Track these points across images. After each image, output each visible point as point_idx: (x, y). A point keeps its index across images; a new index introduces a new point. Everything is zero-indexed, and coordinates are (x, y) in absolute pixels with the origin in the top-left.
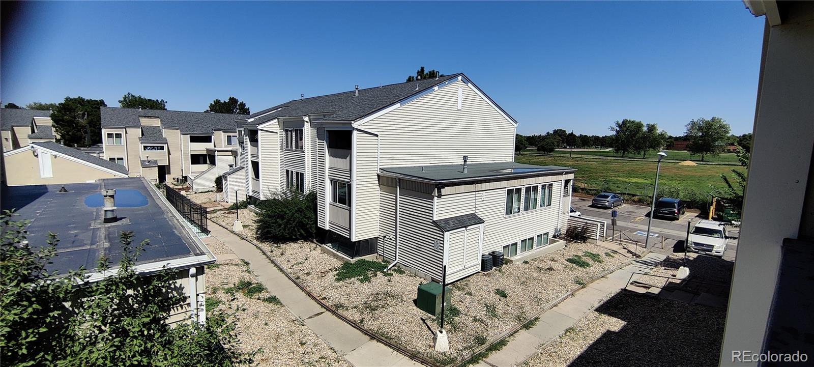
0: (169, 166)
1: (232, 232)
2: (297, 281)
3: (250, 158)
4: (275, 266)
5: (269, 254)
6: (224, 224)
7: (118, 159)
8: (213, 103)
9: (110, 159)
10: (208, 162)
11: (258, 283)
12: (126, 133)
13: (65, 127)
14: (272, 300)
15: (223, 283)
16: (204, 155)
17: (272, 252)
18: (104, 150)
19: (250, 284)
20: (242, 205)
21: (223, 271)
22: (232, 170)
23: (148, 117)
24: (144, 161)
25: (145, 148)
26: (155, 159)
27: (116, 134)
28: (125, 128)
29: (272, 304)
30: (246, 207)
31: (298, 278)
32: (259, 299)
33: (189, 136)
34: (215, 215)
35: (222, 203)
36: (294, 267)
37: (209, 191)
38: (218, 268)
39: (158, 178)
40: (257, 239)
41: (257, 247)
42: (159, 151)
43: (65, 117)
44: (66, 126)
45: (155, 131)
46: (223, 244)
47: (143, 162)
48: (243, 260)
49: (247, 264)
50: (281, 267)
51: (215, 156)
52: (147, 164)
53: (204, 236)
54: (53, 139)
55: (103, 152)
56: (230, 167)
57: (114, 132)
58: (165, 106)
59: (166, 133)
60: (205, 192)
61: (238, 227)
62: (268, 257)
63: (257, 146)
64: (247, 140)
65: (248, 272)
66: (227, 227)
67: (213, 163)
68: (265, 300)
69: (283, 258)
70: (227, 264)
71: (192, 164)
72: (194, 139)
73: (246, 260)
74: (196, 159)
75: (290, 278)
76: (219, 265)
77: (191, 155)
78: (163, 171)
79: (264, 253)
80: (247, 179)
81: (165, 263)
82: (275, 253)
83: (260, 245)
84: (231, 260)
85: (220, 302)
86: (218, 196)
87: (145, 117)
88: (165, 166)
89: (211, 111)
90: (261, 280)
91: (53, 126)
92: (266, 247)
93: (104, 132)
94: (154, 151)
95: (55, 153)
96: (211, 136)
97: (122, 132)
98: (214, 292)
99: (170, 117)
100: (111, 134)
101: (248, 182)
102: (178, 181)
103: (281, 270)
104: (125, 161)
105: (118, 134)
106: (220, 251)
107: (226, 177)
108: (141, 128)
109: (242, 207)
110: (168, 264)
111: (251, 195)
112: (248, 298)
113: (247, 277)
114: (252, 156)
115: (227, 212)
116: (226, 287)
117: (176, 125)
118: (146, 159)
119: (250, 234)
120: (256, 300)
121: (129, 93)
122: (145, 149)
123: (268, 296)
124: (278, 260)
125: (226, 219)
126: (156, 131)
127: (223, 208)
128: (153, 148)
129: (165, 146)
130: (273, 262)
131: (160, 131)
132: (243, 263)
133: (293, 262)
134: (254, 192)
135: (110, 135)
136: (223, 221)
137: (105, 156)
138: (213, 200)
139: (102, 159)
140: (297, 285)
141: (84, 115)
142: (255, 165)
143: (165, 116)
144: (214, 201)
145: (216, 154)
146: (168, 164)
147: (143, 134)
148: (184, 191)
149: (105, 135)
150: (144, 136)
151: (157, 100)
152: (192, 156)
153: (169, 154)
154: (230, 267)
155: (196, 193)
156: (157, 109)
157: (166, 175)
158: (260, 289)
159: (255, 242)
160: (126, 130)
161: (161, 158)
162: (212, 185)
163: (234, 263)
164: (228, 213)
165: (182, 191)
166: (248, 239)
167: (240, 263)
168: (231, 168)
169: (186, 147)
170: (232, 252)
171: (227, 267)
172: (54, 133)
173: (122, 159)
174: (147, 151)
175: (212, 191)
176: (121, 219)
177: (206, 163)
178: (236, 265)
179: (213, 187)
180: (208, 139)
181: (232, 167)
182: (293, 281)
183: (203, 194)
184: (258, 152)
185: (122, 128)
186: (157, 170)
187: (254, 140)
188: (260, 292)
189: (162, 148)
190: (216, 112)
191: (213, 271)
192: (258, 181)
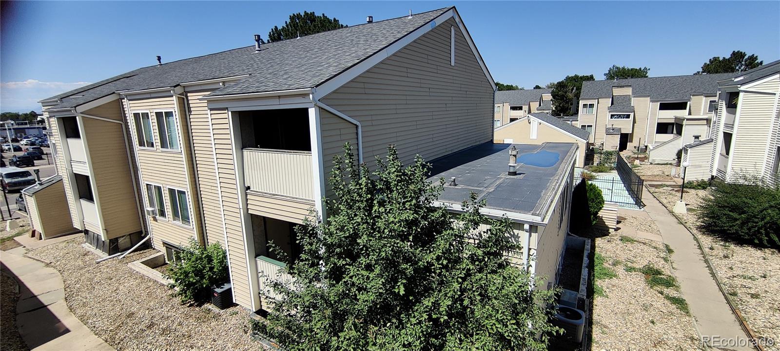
0: (632, 134)
1: (671, 213)
2: (731, 298)
3: (722, 129)
4: (708, 267)
5: (707, 250)
6: (665, 201)
7: (588, 126)
8: (708, 63)
9: (582, 126)
10: (675, 131)
11: (670, 276)
12: (598, 103)
13: (559, 101)
14: (679, 302)
15: (628, 260)
16: (672, 124)
17: (712, 249)
18: (579, 119)
19: (659, 273)
20: (700, 186)
21: (637, 249)
22: (697, 143)
23: (621, 87)
24: (609, 129)
25: (612, 116)
26: (619, 127)
27: (590, 104)
28: (598, 99)
29: (674, 306)
30: (704, 188)
31: (734, 294)
32: (662, 293)
33: (659, 103)
34: (661, 190)
35: (675, 179)
36: (735, 279)
37: (667, 164)
38: (632, 243)
39: (619, 145)
40: (700, 228)
41: (695, 237)
42: (625, 119)
43: (560, 93)
44: (559, 99)
45: (625, 100)
46: (653, 222)
47: (607, 130)
48: (667, 246)
49: (670, 251)
50: (714, 271)
51: (682, 125)
52: (610, 132)
53: (637, 208)
54: (550, 110)
55: (578, 121)
56: (695, 138)
57: (588, 102)
58: (647, 73)
59: (634, 102)
60: (662, 164)
61: (680, 208)
62: (703, 253)
63: (734, 113)
64: (723, 106)
65: (666, 260)
66: (667, 205)
67: (679, 133)
68: (667, 297)
69: (726, 261)
70: (644, 244)
71: (657, 133)
72: (664, 107)
73: (671, 247)
74: (663, 128)
75: (721, 290)
76: (636, 241)
77: (658, 123)
78: (625, 139)
79: (700, 247)
80: (714, 154)
81: (504, 212)
82: (715, 252)
83: (700, 236)
84: (652, 241)
85: (615, 276)
86: (673, 171)
87: (618, 87)
88: (628, 134)
89: (703, 72)
90: (676, 274)
91: (551, 100)
92: (707, 241)
93: (581, 103)
94: (620, 119)
95: (540, 121)
96: (687, 103)
97: (595, 102)
98: (614, 265)
99: (643, 85)
100: (586, 104)
101: (713, 159)
102: (638, 150)
103: (713, 275)
104: (593, 127)
105: (591, 105)
106: (644, 228)
107: (687, 150)
108: (612, 98)
109: (699, 187)
110: (506, 214)
111: (714, 174)
112: (648, 286)
113: (659, 265)
114: (726, 125)
115: (676, 189)
116: (629, 264)
117: (647, 92)
118: (611, 127)
119: (692, 220)
120: (657, 293)
121: (614, 66)
122: (611, 118)
123: (676, 295)
124: (714, 262)
125: (671, 196)
126: (627, 99)
127: (674, 184)
128: (619, 116)
129: (632, 115)
130: (706, 261)
131: (630, 100)
132: (665, 249)
133: (737, 272)
134: (719, 171)
135: (585, 106)
136: (666, 198)
137: (578, 124)
138: (666, 174)
139: (574, 126)
140: (728, 302)
141: (573, 89)
142: (728, 137)
143: (638, 85)
144: (667, 176)
145: (685, 122)
146: (631, 132)
147: (612, 104)
148: (638, 161)
149: (581, 104)
150: (613, 106)
151: (640, 69)
152: (659, 125)
153: (634, 122)
154: (645, 248)
155: (651, 164)
156: (638, 77)
157: (628, 143)
158: (669, 283)
159: (695, 231)
160: (598, 101)
161: (625, 126)
162: (672, 157)
163: (654, 245)
164: (676, 191)
165: (636, 161)
166: (687, 225)
167: (661, 247)
168: (697, 140)
169: (654, 114)
170: (658, 233)
171: (643, 246)
172: (552, 106)
173: (591, 126)
174: (613, 119)
175: (671, 164)
176: (520, 174)
177: (672, 133)
178: (655, 248)
179: (674, 159)
180: (682, 106)
181: (698, 138)
182: (724, 295)
183: (660, 166)
184: (734, 122)
185: (595, 99)
186: (619, 137)
187: (732, 106)
188: (668, 287)
189: (628, 116)
190: (709, 72)
191: (625, 244)
192: (728, 158)
